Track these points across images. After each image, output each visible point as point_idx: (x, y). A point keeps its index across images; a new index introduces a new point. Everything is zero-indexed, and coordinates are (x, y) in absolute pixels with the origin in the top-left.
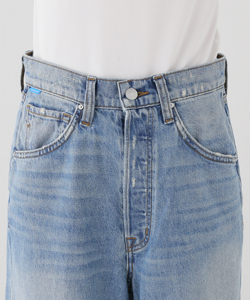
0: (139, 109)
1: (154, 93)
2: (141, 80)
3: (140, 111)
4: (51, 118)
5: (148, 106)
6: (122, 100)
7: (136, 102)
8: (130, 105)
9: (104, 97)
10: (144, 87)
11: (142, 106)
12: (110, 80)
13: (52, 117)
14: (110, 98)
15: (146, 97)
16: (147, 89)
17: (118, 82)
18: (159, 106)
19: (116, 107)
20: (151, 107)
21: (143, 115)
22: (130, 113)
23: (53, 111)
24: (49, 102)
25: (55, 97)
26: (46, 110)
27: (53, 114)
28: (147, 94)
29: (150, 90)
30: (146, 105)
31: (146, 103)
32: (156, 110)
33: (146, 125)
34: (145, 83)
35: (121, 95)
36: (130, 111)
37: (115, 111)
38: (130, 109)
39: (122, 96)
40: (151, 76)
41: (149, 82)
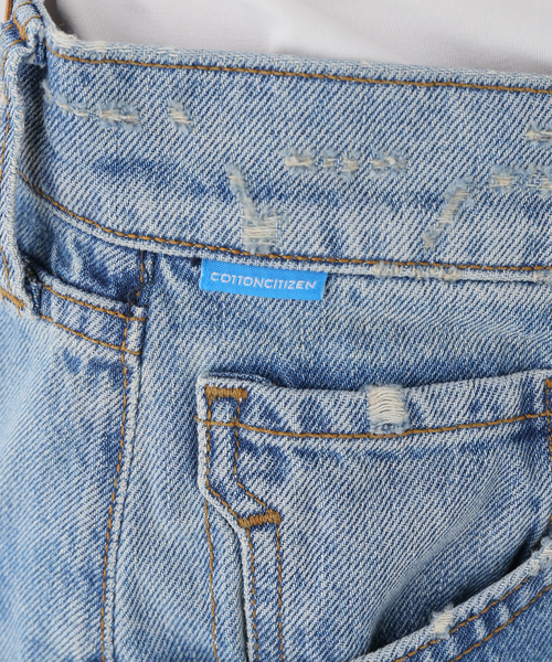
4: (465, 436)
13: (470, 425)
23: (464, 387)
24: (402, 332)
25: (463, 292)
26: (417, 395)
27: (474, 408)
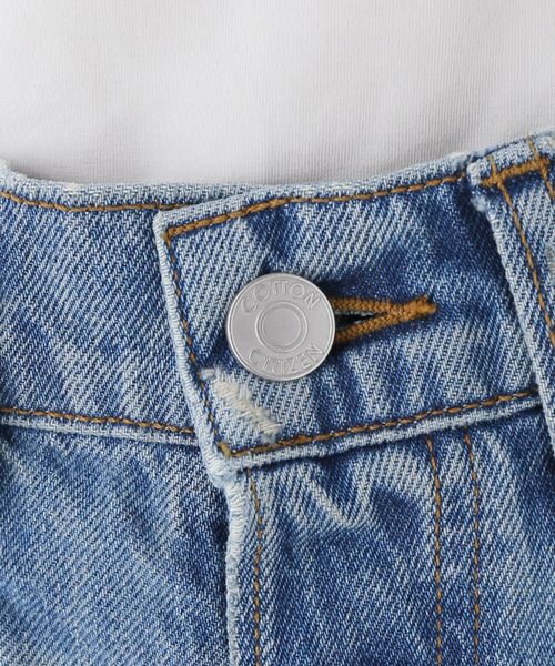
0: (353, 452)
1: (477, 312)
2: (366, 198)
3: (362, 477)
5: (426, 427)
6: (199, 382)
7: (319, 394)
8: (270, 429)
9: (55, 343)
10: (393, 260)
11: (379, 425)
12: (84, 208)
14: (108, 349)
15: (411, 347)
16: (420, 279)
17: (160, 221)
18: (531, 422)
19: (164, 427)
20: (462, 432)
21: (391, 506)
22: (267, 499)
28: (423, 322)
29: (445, 285)
30: (412, 420)
31: (415, 398)
32: (498, 451)
33: (416, 586)
34: (401, 220)
35: (188, 332)
36: (262, 481)
37: (160, 458)
38: (269, 468)
39: (191, 347)
40: (454, 158)
41: (432, 214)
